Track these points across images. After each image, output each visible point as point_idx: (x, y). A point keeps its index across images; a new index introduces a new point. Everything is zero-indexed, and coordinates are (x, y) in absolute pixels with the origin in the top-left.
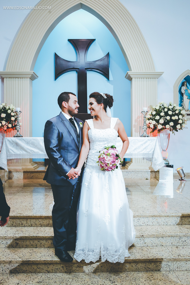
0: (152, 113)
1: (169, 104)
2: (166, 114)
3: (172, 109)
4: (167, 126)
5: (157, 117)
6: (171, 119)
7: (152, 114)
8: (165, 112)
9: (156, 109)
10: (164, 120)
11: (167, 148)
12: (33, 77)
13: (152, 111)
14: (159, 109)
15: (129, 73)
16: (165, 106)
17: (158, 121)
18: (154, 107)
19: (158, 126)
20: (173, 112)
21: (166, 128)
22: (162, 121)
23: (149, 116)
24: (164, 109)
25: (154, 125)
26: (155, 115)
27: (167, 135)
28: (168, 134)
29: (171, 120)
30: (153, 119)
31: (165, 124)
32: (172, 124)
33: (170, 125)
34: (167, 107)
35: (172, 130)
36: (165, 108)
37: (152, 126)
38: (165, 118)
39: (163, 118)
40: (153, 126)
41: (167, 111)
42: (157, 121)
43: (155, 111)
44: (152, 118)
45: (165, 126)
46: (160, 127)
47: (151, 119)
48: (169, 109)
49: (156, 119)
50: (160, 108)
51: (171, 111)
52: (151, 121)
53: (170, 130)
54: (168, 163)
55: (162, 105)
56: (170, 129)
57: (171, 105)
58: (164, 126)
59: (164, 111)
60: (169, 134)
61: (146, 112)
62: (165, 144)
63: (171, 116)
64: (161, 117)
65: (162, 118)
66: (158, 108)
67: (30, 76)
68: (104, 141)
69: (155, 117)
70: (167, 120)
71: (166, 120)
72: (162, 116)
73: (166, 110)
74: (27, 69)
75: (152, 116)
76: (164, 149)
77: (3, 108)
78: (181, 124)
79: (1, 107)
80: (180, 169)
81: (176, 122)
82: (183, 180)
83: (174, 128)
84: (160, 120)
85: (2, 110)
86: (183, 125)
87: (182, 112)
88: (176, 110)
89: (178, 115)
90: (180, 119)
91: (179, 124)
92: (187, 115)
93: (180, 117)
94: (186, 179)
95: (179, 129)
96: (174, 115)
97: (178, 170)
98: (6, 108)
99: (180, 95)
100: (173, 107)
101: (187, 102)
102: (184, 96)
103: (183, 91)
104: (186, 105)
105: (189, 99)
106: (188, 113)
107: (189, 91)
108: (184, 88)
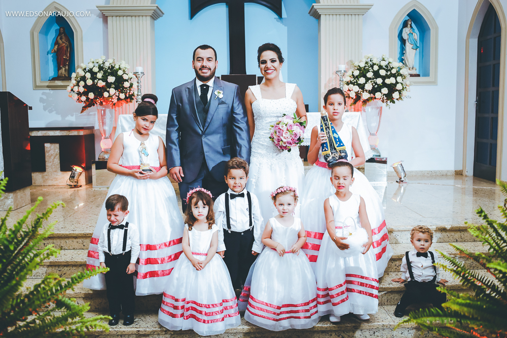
0: (353, 72)
1: (381, 57)
2: (377, 74)
3: (387, 66)
4: (378, 95)
5: (362, 80)
6: (384, 83)
7: (353, 75)
8: (374, 72)
9: (359, 66)
10: (372, 84)
11: (377, 131)
13: (353, 70)
14: (365, 66)
15: (316, 6)
16: (374, 62)
18: (357, 64)
19: (363, 94)
20: (387, 71)
21: (375, 98)
22: (369, 86)
23: (348, 79)
24: (372, 66)
25: (357, 93)
26: (357, 77)
27: (378, 110)
28: (377, 108)
29: (384, 85)
30: (355, 84)
31: (374, 91)
32: (385, 91)
33: (382, 93)
34: (377, 63)
35: (385, 101)
36: (374, 64)
37: (353, 95)
38: (374, 82)
40: (355, 94)
41: (378, 70)
42: (361, 86)
43: (358, 69)
44: (353, 82)
45: (374, 95)
46: (365, 96)
47: (351, 83)
48: (381, 67)
49: (359, 82)
51: (384, 69)
52: (351, 86)
53: (383, 101)
54: (378, 154)
55: (369, 60)
56: (382, 99)
57: (383, 60)
58: (372, 95)
59: (373, 70)
60: (381, 107)
61: (343, 72)
62: (374, 124)
63: (384, 78)
64: (367, 79)
65: (370, 81)
66: (362, 65)
67: (151, 13)
69: (358, 79)
70: (378, 85)
71: (375, 85)
72: (370, 79)
73: (376, 68)
74: (146, 1)
75: (353, 79)
76: (372, 132)
77: (109, 67)
78: (400, 92)
79: (107, 65)
80: (398, 163)
81: (392, 88)
82: (402, 181)
83: (389, 97)
84: (366, 85)
85: (109, 71)
86: (404, 93)
87: (401, 72)
88: (393, 68)
89: (395, 76)
90: (398, 83)
91: (397, 90)
92: (412, 75)
93: (399, 79)
94: (407, 181)
95: (397, 99)
96: (388, 77)
97: (395, 165)
98: (114, 67)
99: (400, 43)
100: (387, 63)
101: (412, 55)
102: (407, 44)
103: (405, 36)
104: (410, 60)
105: (416, 49)
106: (414, 72)
107: (416, 35)
108: (406, 31)
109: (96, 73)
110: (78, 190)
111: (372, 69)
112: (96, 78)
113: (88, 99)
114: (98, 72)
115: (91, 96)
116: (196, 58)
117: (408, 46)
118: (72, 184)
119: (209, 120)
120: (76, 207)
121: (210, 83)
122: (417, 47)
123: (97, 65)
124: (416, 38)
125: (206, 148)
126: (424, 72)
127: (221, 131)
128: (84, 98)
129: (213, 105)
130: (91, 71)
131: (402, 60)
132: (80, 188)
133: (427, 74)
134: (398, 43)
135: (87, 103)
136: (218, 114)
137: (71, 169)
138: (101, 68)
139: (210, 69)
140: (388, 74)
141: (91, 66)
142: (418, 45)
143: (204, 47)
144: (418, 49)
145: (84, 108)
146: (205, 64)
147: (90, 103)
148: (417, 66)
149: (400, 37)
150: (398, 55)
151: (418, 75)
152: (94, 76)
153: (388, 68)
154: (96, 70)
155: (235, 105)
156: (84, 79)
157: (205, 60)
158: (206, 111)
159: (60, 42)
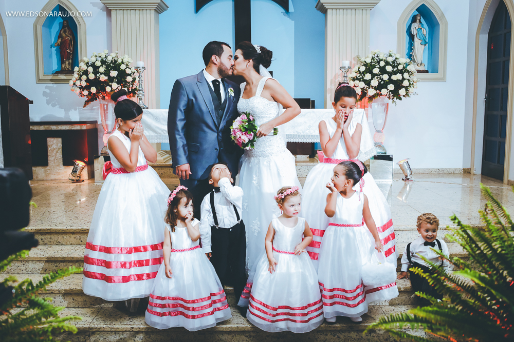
0: (359, 68)
1: (388, 53)
2: (383, 71)
3: (393, 62)
4: (384, 91)
5: (368, 76)
6: (390, 79)
7: (359, 71)
8: (380, 68)
9: (365, 62)
10: (378, 80)
11: (383, 128)
12: (160, 9)
13: (359, 66)
14: (371, 62)
15: (322, 0)
16: (381, 58)
17: (368, 83)
18: (363, 59)
19: (369, 90)
20: (393, 67)
21: (381, 95)
22: (375, 83)
23: (354, 74)
24: (378, 62)
25: (363, 90)
26: (364, 73)
27: (384, 106)
28: (385, 104)
29: (391, 81)
30: (361, 80)
31: (380, 87)
32: (391, 87)
33: (388, 90)
34: (384, 58)
35: (391, 97)
36: (381, 60)
37: (358, 91)
38: (380, 78)
39: (377, 78)
40: (360, 90)
41: (385, 66)
43: (364, 65)
44: (359, 78)
45: (380, 91)
46: (371, 92)
47: (357, 79)
48: (387, 63)
49: (365, 78)
50: (372, 60)
51: (391, 65)
52: (357, 82)
53: (389, 98)
54: (384, 152)
55: (376, 55)
56: (388, 96)
57: (390, 56)
58: (378, 91)
60: (388, 104)
61: (347, 68)
62: (380, 121)
63: (390, 74)
64: (373, 75)
66: (369, 61)
67: (155, 6)
69: (364, 75)
70: (384, 81)
71: (381, 81)
72: (376, 75)
73: (382, 64)
75: (359, 75)
76: (378, 129)
77: (112, 61)
78: (406, 88)
79: (110, 59)
80: (404, 161)
81: (398, 85)
82: (408, 179)
83: (395, 94)
84: (372, 81)
85: (112, 65)
86: (411, 90)
87: (408, 68)
88: (400, 64)
89: (402, 72)
90: (405, 79)
91: (404, 87)
92: (419, 72)
93: (406, 75)
94: (413, 179)
95: (404, 96)
96: (395, 73)
97: (402, 163)
98: (117, 61)
99: (408, 38)
100: (394, 59)
101: (420, 51)
102: (416, 39)
103: (414, 31)
104: (418, 56)
105: (425, 45)
106: (422, 68)
107: (425, 30)
108: (415, 26)
109: (98, 67)
110: (80, 185)
111: (379, 64)
112: (98, 72)
113: (90, 93)
114: (101, 66)
115: (94, 90)
117: (417, 42)
118: (74, 178)
120: (78, 202)
122: (426, 43)
123: (100, 59)
124: (425, 33)
126: (432, 68)
128: (86, 92)
130: (93, 65)
131: (410, 56)
132: (83, 183)
133: (435, 71)
134: (406, 38)
135: (89, 97)
137: (73, 164)
138: (103, 62)
140: (395, 70)
141: (93, 59)
142: (427, 41)
144: (427, 45)
145: (87, 103)
147: (92, 98)
148: (426, 62)
149: (409, 32)
150: (406, 51)
151: (427, 72)
152: (96, 69)
153: (394, 64)
154: (98, 64)
156: (86, 73)
159: (64, 35)
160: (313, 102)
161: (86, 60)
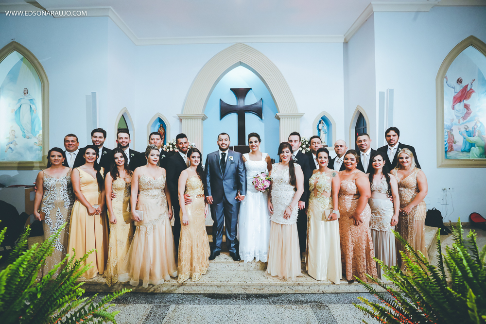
8: (306, 145)
12: (204, 118)
15: (278, 114)
24: (305, 142)
36: (306, 141)
64: (303, 148)
67: (201, 117)
68: (257, 170)
73: (307, 143)
74: (199, 112)
101: (324, 137)
102: (321, 131)
103: (320, 128)
104: (323, 139)
106: (325, 145)
107: (325, 127)
108: (321, 125)
116: (219, 139)
119: (226, 172)
121: (227, 152)
124: (325, 129)
125: (225, 187)
126: (329, 145)
127: (232, 177)
129: (228, 164)
130: (172, 144)
136: (230, 169)
139: (226, 145)
142: (326, 132)
143: (223, 134)
144: (327, 134)
146: (224, 142)
148: (326, 142)
155: (240, 164)
156: (169, 148)
157: (224, 140)
158: (224, 167)
159: (160, 130)
160: (274, 160)
161: (169, 142)
